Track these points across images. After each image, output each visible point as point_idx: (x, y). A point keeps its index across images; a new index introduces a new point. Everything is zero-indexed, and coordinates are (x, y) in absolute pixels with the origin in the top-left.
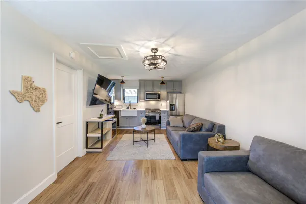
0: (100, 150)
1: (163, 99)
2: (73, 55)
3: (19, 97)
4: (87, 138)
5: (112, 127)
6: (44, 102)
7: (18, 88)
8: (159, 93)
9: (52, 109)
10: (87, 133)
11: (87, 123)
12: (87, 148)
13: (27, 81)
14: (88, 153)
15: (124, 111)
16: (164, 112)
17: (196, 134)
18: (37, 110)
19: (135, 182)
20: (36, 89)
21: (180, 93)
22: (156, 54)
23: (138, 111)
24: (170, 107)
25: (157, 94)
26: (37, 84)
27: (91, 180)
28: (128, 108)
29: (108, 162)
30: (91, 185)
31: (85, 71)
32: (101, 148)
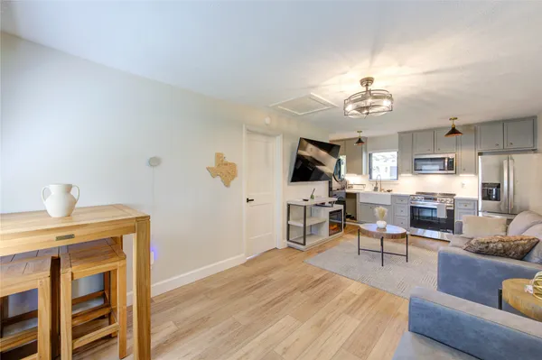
0: (302, 247)
1: (465, 171)
2: (267, 120)
3: (213, 172)
4: (289, 225)
5: (330, 218)
6: (234, 176)
7: (212, 164)
8: (451, 156)
9: (242, 187)
10: (288, 219)
11: (289, 205)
12: (288, 239)
13: (219, 157)
14: (289, 247)
15: (367, 195)
16: (467, 201)
17: (492, 263)
18: (227, 185)
19: (316, 302)
20: (226, 164)
21: (535, 151)
22: (369, 88)
23: (392, 196)
24: (483, 191)
25: (444, 159)
26: (229, 159)
27: (271, 276)
28: (376, 189)
29: (303, 264)
30: (267, 281)
31: (286, 136)
32: (304, 244)
